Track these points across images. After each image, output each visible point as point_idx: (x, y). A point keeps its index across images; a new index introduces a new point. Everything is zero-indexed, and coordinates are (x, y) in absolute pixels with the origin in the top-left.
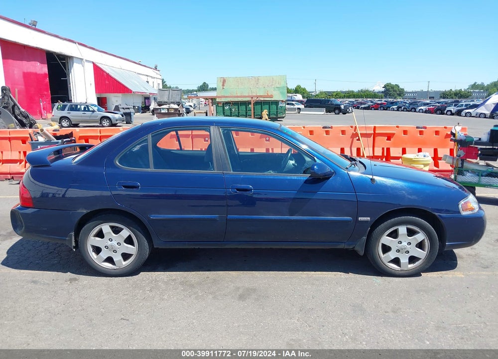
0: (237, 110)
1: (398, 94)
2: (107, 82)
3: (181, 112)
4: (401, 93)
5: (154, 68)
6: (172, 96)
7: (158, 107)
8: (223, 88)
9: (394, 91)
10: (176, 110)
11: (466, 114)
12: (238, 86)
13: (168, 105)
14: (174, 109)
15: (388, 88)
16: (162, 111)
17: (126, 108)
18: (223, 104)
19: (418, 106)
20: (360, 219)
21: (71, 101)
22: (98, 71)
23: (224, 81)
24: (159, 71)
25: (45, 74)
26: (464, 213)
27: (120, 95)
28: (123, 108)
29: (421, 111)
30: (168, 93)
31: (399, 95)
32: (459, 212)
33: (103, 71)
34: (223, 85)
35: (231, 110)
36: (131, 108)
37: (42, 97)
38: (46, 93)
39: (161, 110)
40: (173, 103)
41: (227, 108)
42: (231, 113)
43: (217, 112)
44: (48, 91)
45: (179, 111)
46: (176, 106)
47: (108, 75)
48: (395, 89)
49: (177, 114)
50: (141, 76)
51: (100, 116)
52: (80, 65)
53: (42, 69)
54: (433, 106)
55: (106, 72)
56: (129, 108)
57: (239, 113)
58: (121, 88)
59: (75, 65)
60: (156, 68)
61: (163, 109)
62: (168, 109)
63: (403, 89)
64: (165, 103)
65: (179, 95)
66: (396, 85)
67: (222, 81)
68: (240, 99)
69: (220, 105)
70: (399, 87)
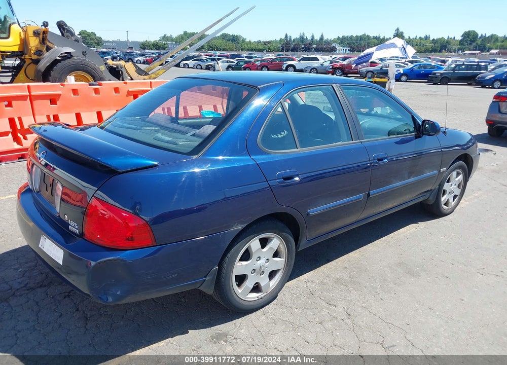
1: (96, 43)
4: (99, 42)
9: (92, 39)
11: (184, 65)
15: (84, 35)
19: (135, 57)
20: (441, 170)
29: (139, 62)
31: (98, 44)
48: (91, 37)
54: (149, 57)
63: (100, 38)
66: (92, 33)
70: (95, 35)
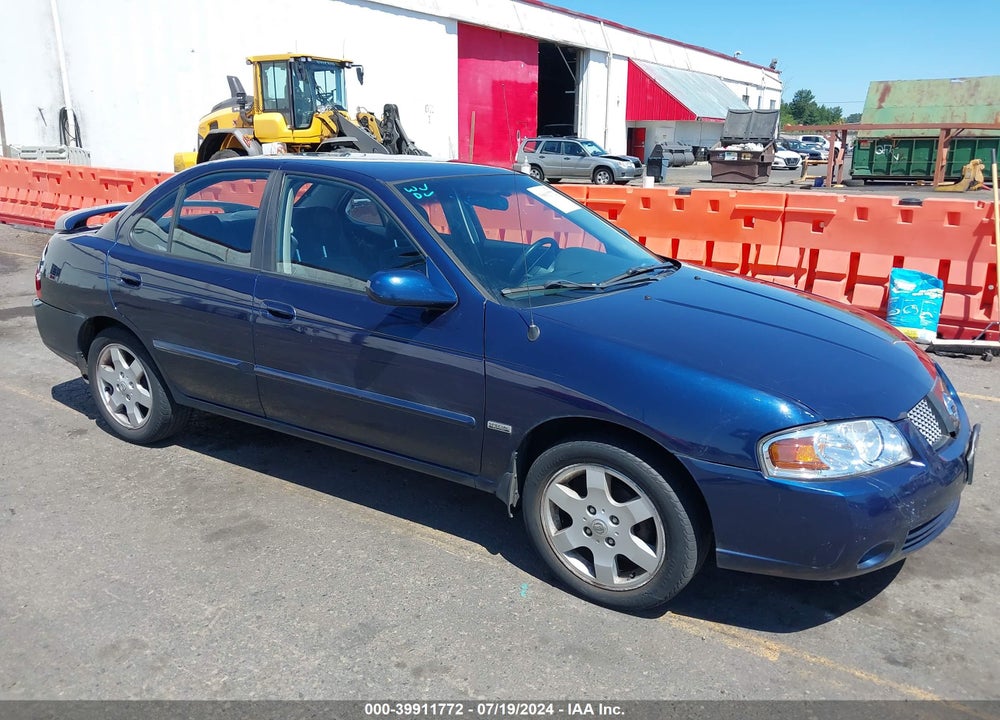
0: (906, 157)
2: (649, 98)
3: (765, 161)
5: (768, 67)
6: (755, 125)
7: (722, 149)
8: (880, 107)
10: (756, 154)
12: (920, 101)
13: (742, 145)
14: (751, 153)
16: (727, 158)
17: (677, 151)
18: (873, 144)
20: (491, 424)
21: (576, 134)
22: (636, 75)
23: (886, 90)
24: (778, 73)
25: (533, 83)
26: (774, 472)
27: (672, 123)
28: (671, 151)
30: (748, 119)
32: (756, 465)
33: (645, 75)
34: (882, 100)
35: (889, 157)
36: (688, 151)
37: (521, 127)
38: (529, 119)
39: (724, 156)
40: (755, 141)
41: (880, 152)
42: (889, 164)
43: (853, 163)
44: (534, 117)
45: (763, 157)
46: (759, 148)
47: (653, 83)
49: (758, 163)
50: (731, 85)
51: (593, 165)
52: (603, 65)
53: (527, 73)
55: (649, 78)
56: (682, 152)
57: (909, 165)
58: (675, 111)
59: (592, 64)
60: (772, 68)
61: (730, 152)
62: (739, 154)
64: (738, 141)
65: (769, 124)
67: (881, 91)
68: (918, 133)
69: (867, 146)
